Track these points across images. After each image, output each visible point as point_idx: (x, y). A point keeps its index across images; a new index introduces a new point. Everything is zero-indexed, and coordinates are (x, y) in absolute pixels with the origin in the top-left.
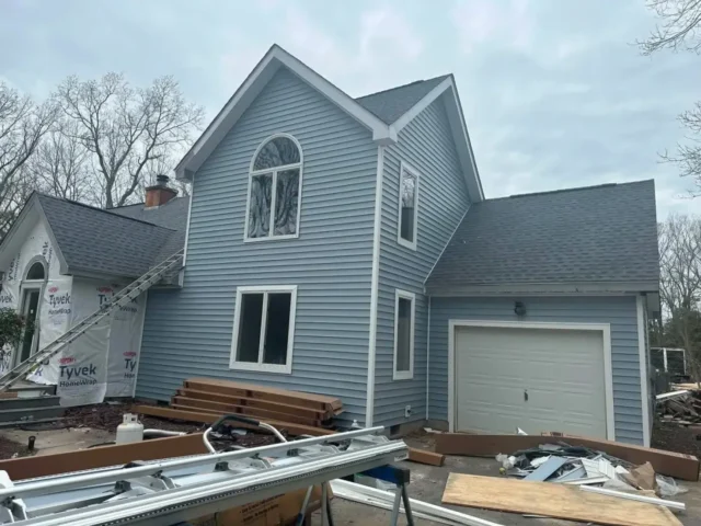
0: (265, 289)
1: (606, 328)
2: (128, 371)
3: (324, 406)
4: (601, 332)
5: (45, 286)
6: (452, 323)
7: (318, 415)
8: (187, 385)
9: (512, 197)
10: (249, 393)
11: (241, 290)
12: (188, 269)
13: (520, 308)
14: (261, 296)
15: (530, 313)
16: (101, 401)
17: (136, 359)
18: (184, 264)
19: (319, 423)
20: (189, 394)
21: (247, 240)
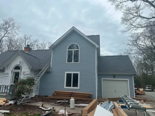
0: (72, 73)
1: (128, 80)
2: (37, 90)
3: (89, 94)
4: (127, 80)
5: (21, 71)
6: (102, 79)
7: (89, 96)
8: (56, 92)
9: (105, 56)
10: (72, 93)
11: (66, 73)
12: (52, 68)
13: (114, 76)
14: (71, 74)
15: (116, 77)
16: (34, 96)
17: (39, 87)
18: (51, 67)
19: (89, 98)
20: (56, 94)
21: (67, 63)
